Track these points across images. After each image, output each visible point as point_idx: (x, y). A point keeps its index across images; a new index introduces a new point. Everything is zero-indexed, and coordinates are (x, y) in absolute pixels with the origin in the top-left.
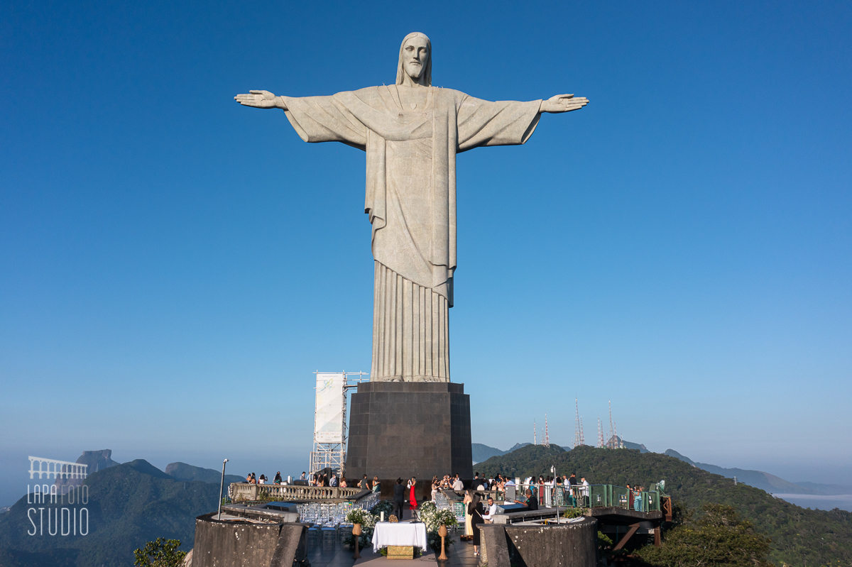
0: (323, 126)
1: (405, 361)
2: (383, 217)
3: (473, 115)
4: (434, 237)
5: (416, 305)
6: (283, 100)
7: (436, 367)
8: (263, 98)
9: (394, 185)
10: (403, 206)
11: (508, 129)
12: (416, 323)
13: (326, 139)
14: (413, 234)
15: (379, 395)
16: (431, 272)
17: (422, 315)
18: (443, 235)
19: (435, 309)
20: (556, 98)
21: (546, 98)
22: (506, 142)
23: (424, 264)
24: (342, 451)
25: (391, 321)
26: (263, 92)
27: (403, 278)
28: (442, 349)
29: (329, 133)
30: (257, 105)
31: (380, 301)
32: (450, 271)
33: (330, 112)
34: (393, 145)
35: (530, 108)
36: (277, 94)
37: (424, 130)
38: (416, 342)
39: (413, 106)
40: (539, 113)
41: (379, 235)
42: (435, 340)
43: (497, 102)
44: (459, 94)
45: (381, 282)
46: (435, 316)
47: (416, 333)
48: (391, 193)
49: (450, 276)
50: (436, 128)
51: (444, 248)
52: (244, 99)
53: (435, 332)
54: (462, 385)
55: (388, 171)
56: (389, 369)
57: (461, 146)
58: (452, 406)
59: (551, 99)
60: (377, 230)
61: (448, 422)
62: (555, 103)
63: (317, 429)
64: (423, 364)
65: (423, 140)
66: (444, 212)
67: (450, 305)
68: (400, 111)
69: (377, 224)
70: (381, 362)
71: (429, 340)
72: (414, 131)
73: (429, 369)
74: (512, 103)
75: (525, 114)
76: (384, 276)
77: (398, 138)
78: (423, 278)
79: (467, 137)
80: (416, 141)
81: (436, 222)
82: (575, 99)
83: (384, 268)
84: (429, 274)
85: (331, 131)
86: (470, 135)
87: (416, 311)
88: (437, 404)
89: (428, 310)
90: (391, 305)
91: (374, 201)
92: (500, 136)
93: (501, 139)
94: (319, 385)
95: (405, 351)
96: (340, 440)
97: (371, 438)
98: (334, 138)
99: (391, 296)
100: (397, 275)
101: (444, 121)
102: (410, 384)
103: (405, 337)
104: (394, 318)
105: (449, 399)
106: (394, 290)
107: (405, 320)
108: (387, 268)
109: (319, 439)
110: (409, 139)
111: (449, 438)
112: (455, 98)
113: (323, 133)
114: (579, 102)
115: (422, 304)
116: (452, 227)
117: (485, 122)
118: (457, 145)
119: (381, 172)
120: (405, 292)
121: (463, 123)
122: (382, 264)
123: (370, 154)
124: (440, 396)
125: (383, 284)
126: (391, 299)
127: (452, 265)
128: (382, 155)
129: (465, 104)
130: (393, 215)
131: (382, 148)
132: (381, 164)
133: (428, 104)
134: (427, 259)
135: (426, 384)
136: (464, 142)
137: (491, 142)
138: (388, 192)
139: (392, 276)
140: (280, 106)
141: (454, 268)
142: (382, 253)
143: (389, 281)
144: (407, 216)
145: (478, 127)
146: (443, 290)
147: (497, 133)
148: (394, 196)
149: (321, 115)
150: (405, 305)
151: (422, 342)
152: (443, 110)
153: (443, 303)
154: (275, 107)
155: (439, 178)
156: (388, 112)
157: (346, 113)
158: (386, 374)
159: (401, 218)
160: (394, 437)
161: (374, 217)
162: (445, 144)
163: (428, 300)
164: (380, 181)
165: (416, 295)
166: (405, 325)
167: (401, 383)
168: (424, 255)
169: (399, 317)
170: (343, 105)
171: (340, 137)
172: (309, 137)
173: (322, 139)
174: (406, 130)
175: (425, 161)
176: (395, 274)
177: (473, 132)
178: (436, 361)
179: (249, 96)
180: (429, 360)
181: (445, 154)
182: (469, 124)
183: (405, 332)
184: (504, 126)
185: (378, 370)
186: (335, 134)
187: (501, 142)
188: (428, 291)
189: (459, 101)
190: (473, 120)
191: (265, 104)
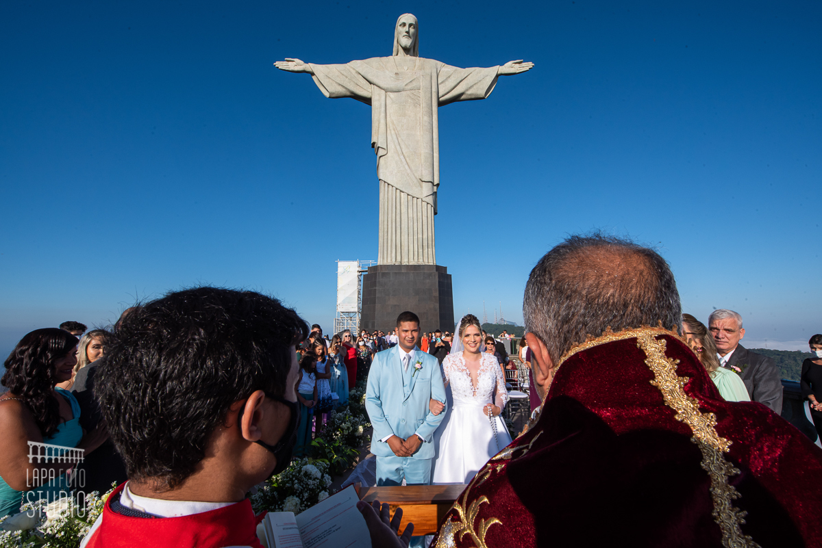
0: (340, 85)
1: (403, 251)
2: (385, 147)
3: (449, 77)
4: (423, 161)
5: (410, 211)
6: (310, 67)
7: (426, 255)
8: (295, 65)
9: (393, 123)
10: (399, 139)
11: (475, 87)
12: (411, 224)
13: (342, 94)
14: (407, 159)
15: (384, 274)
16: (421, 187)
17: (415, 218)
18: (430, 160)
19: (425, 214)
20: (510, 63)
21: (502, 64)
22: (473, 97)
23: (415, 181)
24: (357, 318)
25: (392, 223)
26: (296, 60)
27: (401, 191)
28: (430, 242)
29: (344, 90)
30: (290, 69)
31: (384, 209)
32: (435, 188)
33: (345, 73)
34: (392, 95)
35: (492, 72)
36: (306, 62)
37: (414, 84)
38: (411, 238)
39: (406, 68)
40: (498, 76)
41: (382, 161)
42: (425, 236)
43: (467, 69)
44: (440, 63)
45: (384, 194)
46: (425, 219)
47: (411, 231)
48: (390, 130)
49: (435, 190)
50: (423, 83)
51: (431, 169)
52: (280, 65)
53: (425, 230)
54: (446, 268)
55: (388, 114)
56: (391, 257)
57: (440, 99)
58: (439, 282)
59: (506, 65)
60: (380, 157)
61: (437, 294)
62: (510, 67)
63: (339, 302)
64: (416, 253)
65: (411, 91)
66: (430, 144)
67: (435, 213)
68: (397, 72)
69: (381, 152)
70: (385, 252)
71: (420, 236)
72: (406, 85)
73: (421, 257)
74: (478, 69)
75: (487, 76)
76: (386, 190)
77: (395, 90)
78: (415, 191)
79: (445, 92)
80: (408, 92)
81: (424, 150)
82: (524, 64)
83: (386, 184)
84: (419, 188)
85: (346, 88)
86: (447, 91)
87: (411, 215)
88: (428, 281)
89: (420, 214)
90: (392, 211)
91: (377, 137)
92: (469, 92)
93: (470, 95)
94: (340, 270)
95: (403, 244)
96: (356, 310)
97: (378, 306)
98: (348, 94)
99: (392, 205)
100: (396, 189)
101: (429, 79)
102: (407, 267)
103: (403, 234)
104: (394, 220)
105: (437, 277)
106: (394, 200)
107: (403, 222)
108: (388, 184)
109: (340, 309)
110: (403, 90)
111: (437, 305)
112: (436, 64)
113: (339, 90)
114: (527, 66)
115: (415, 210)
116: (436, 155)
117: (458, 82)
118: (438, 98)
119: (383, 115)
120: (402, 202)
121: (442, 82)
122: (385, 182)
123: (374, 103)
124: (430, 275)
125: (386, 196)
126: (392, 207)
127: (436, 182)
128: (383, 103)
129: (443, 69)
130: (391, 147)
131: (383, 98)
132: (383, 109)
133: (416, 67)
134: (418, 177)
135: (419, 266)
136: (443, 96)
137: (463, 97)
138: (388, 129)
139: (392, 190)
140: (308, 70)
141: (438, 185)
142: (383, 174)
143: (390, 194)
144: (403, 146)
145: (453, 85)
146: (430, 200)
147: (467, 90)
148: (393, 132)
149: (338, 76)
150: (402, 211)
151: (416, 237)
152: (428, 71)
153: (431, 210)
154: (304, 72)
155: (426, 118)
156: (387, 72)
157: (356, 75)
158: (389, 261)
159: (398, 147)
160: (395, 306)
161: (379, 147)
162: (430, 95)
163: (419, 207)
164: (382, 121)
165: (410, 204)
166: (403, 226)
167: (400, 266)
168: (416, 175)
169: (398, 219)
170: (354, 69)
171: (352, 93)
172: (330, 94)
173: (339, 95)
174: (400, 84)
175: (416, 107)
176: (394, 188)
177: (449, 89)
178: (426, 251)
179: (285, 63)
180: (421, 250)
181: (430, 102)
182: (447, 83)
183: (402, 230)
184: (472, 84)
185: (383, 258)
186: (349, 90)
187: (470, 97)
188: (419, 200)
189: (439, 67)
190: (450, 80)
191: (296, 69)
